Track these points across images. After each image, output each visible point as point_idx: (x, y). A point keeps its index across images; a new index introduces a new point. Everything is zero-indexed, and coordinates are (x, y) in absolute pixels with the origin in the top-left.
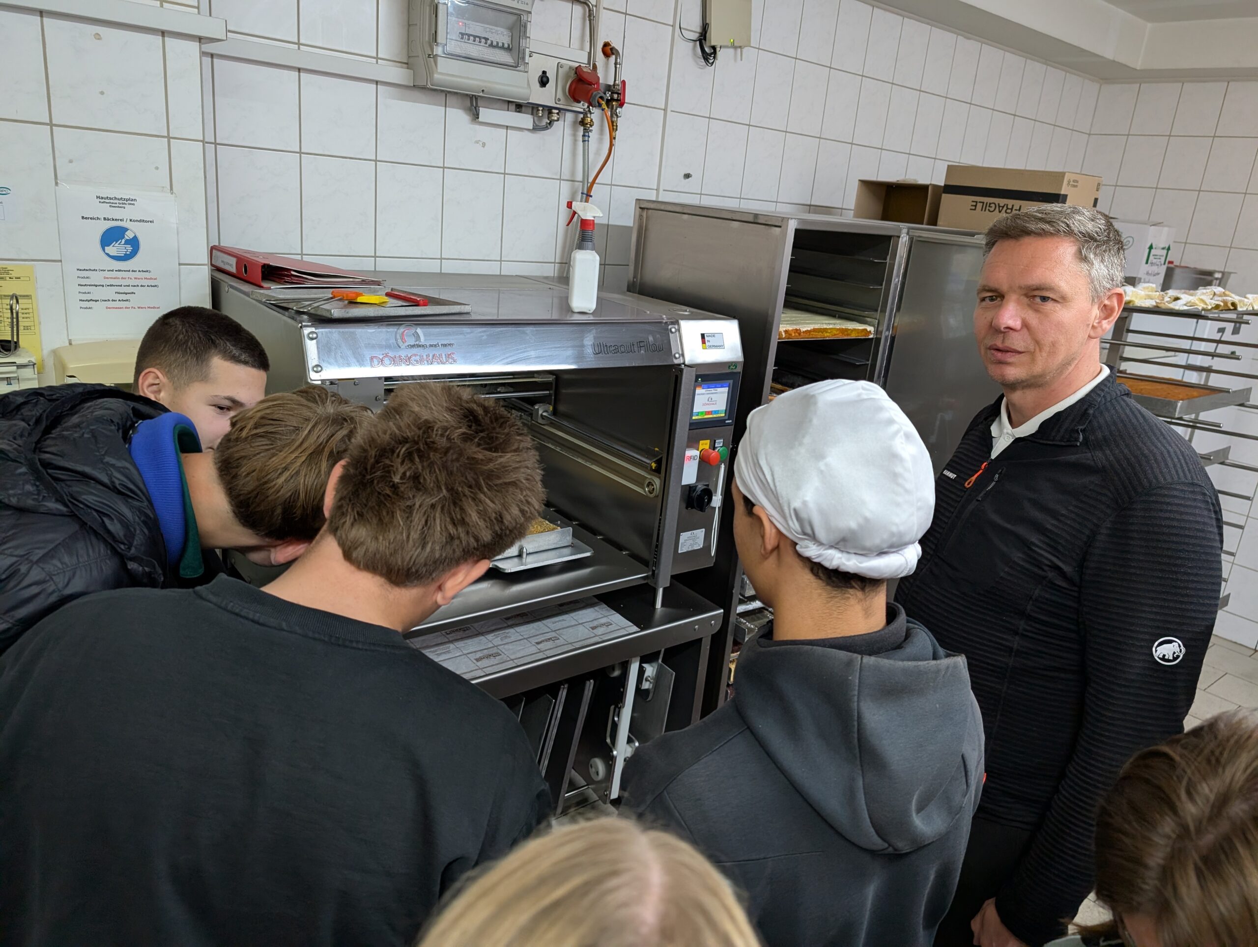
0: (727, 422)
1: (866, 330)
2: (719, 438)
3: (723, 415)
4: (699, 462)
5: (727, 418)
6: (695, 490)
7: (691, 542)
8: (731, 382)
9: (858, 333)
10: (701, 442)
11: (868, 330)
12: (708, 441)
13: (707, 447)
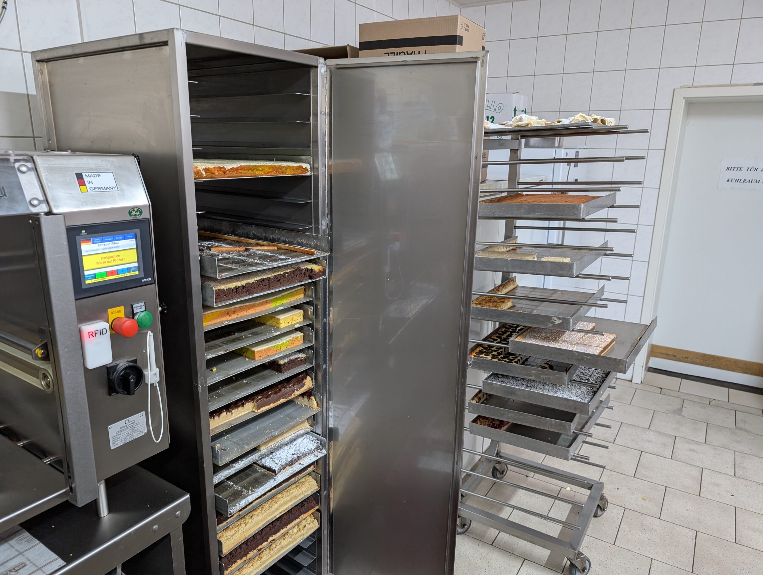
0: (144, 280)
1: (301, 167)
2: (138, 301)
3: (137, 273)
4: (112, 336)
5: (143, 276)
6: (115, 370)
7: (128, 431)
8: (138, 231)
9: (293, 170)
10: (110, 311)
11: (304, 167)
12: (122, 308)
13: (122, 315)
